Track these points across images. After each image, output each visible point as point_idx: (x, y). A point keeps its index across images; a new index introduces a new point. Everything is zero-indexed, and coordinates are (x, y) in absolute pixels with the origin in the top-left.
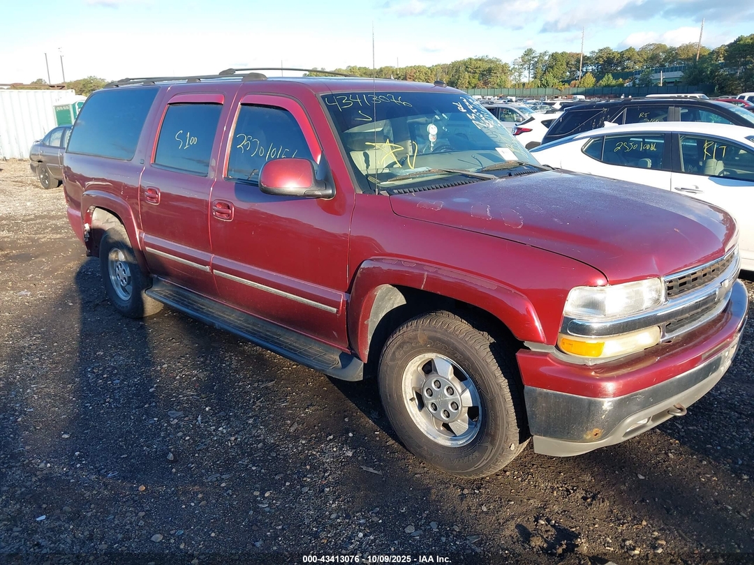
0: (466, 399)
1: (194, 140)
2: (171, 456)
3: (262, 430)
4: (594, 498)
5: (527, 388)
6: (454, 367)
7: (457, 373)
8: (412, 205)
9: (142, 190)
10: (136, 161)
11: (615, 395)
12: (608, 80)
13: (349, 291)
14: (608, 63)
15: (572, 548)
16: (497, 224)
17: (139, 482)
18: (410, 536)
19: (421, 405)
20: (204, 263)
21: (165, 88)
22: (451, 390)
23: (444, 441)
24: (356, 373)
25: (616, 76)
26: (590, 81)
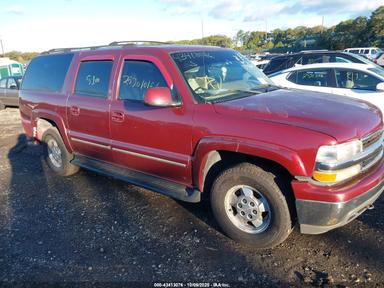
0: (262, 208)
1: (98, 80)
2: (102, 250)
3: (148, 232)
4: (329, 254)
5: (297, 200)
6: (254, 192)
7: (256, 195)
8: (226, 108)
9: (68, 108)
10: (64, 92)
11: (345, 200)
12: (280, 44)
13: (193, 155)
14: (279, 36)
15: (326, 282)
16: (274, 115)
17: (88, 266)
18: (241, 283)
19: (235, 213)
20: (107, 145)
21: (78, 53)
22: (253, 204)
23: (249, 230)
24: (197, 198)
25: (284, 43)
26: (271, 45)
